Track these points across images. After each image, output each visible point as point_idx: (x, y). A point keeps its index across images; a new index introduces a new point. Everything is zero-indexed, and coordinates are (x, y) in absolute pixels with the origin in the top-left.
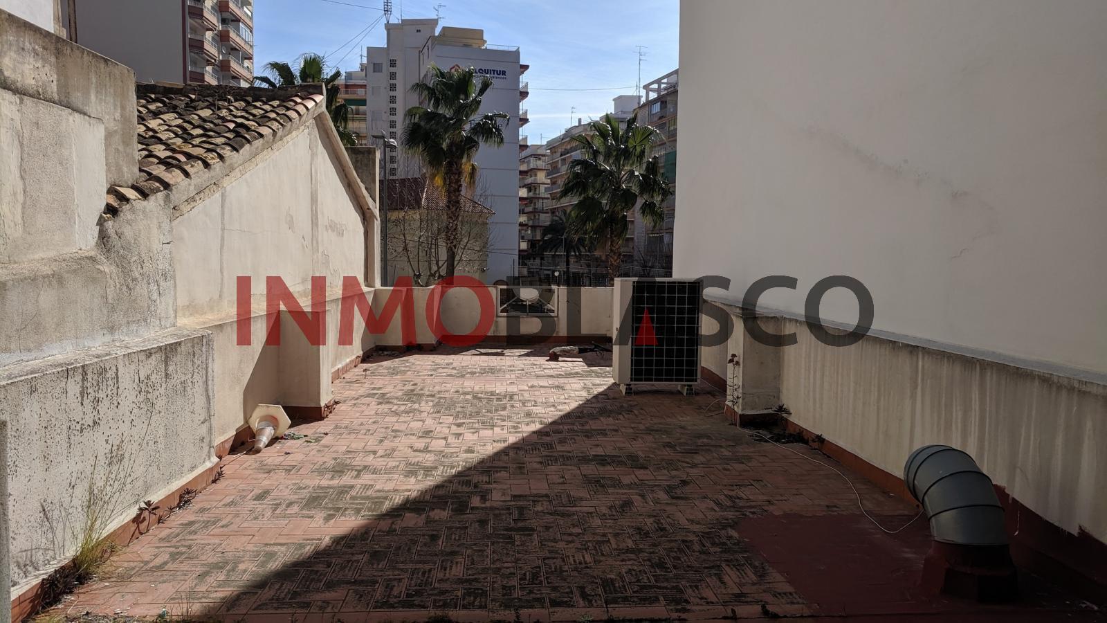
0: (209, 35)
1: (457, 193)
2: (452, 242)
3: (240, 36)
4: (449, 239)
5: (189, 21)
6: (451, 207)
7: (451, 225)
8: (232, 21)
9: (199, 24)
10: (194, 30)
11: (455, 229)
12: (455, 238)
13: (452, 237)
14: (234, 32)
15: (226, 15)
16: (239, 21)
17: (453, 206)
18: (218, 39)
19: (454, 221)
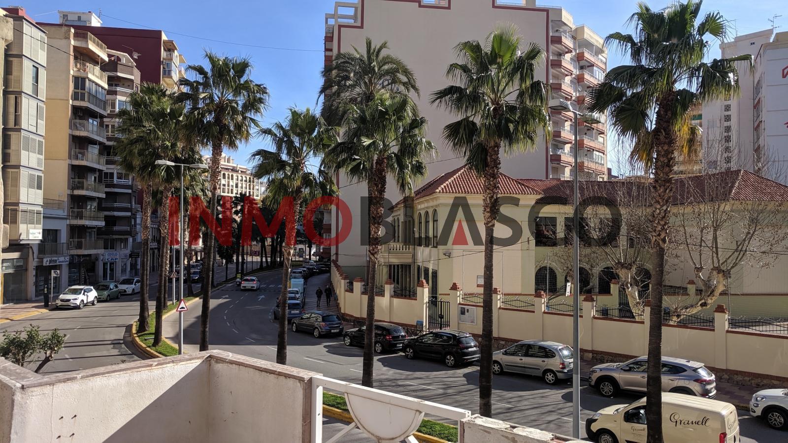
0: (568, 79)
1: (667, 169)
2: (659, 235)
3: (594, 77)
4: (655, 231)
5: (551, 71)
6: (658, 188)
7: (658, 211)
8: (588, 66)
9: (559, 72)
10: (555, 77)
11: (664, 217)
12: (663, 229)
13: (659, 228)
14: (588, 74)
15: (583, 63)
16: (593, 66)
17: (660, 187)
18: (576, 81)
19: (662, 206)
